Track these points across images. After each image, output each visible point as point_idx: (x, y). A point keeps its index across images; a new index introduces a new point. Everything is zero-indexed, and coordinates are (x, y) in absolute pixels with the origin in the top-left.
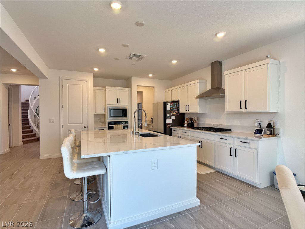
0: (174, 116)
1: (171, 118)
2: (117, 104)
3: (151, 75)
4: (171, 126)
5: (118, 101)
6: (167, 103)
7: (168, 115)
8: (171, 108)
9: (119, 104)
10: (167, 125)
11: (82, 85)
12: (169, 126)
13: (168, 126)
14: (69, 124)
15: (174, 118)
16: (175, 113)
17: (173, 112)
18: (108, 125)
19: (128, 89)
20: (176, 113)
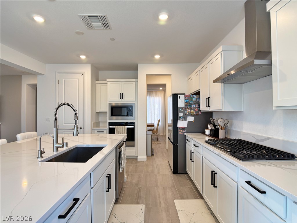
0: (192, 116)
1: (186, 120)
2: (120, 100)
3: (157, 57)
4: (185, 131)
5: (122, 96)
6: (179, 96)
7: (180, 115)
8: (185, 103)
9: (123, 100)
10: (179, 130)
11: (78, 79)
12: (182, 132)
13: (180, 132)
14: (64, 123)
15: (191, 119)
16: (194, 112)
17: (190, 110)
18: (109, 127)
19: (134, 80)
20: (194, 110)
